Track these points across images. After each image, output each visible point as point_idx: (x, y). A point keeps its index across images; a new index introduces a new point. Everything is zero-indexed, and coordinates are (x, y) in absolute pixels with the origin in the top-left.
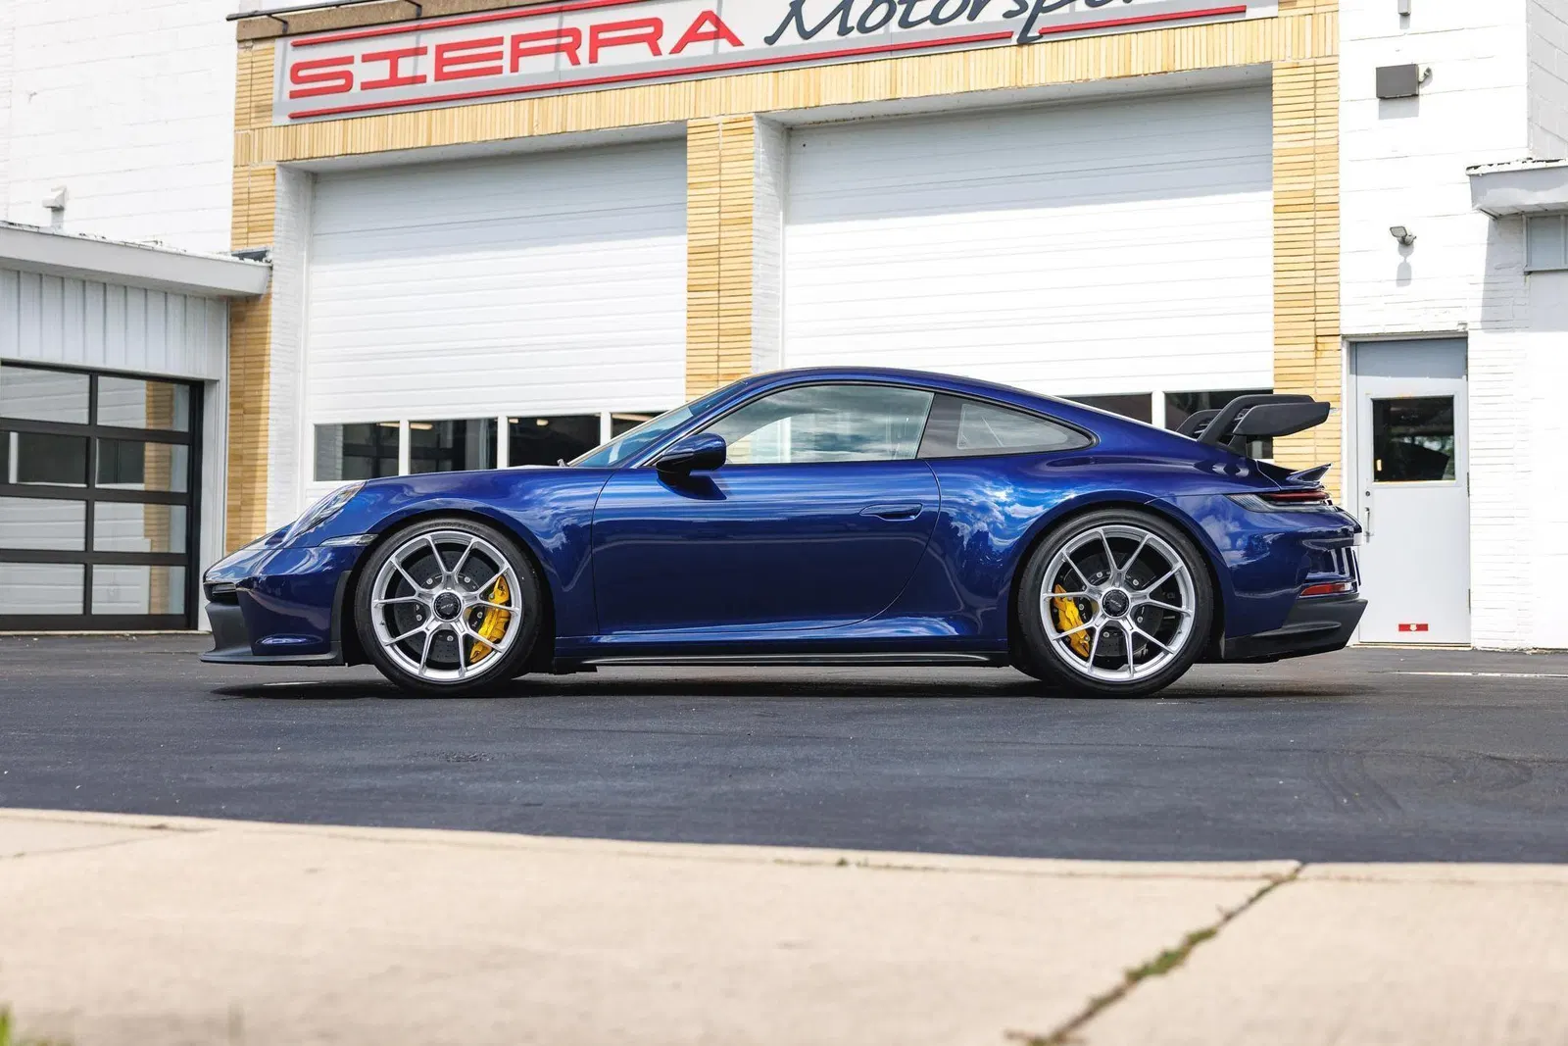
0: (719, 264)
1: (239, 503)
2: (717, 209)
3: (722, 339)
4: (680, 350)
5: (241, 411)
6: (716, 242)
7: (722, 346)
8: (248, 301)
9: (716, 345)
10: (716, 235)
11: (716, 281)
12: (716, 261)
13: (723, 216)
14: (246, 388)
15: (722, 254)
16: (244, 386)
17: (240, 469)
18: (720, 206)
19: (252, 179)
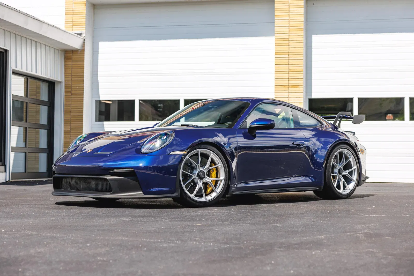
0: (289, 45)
1: (69, 129)
2: (288, 25)
3: (290, 73)
4: (273, 76)
5: (70, 94)
6: (288, 37)
7: (290, 75)
8: (73, 52)
9: (288, 75)
10: (288, 35)
11: (288, 51)
12: (288, 44)
13: (290, 28)
14: (72, 85)
15: (290, 42)
16: (72, 84)
17: (70, 116)
18: (289, 24)
19: (74, 5)
